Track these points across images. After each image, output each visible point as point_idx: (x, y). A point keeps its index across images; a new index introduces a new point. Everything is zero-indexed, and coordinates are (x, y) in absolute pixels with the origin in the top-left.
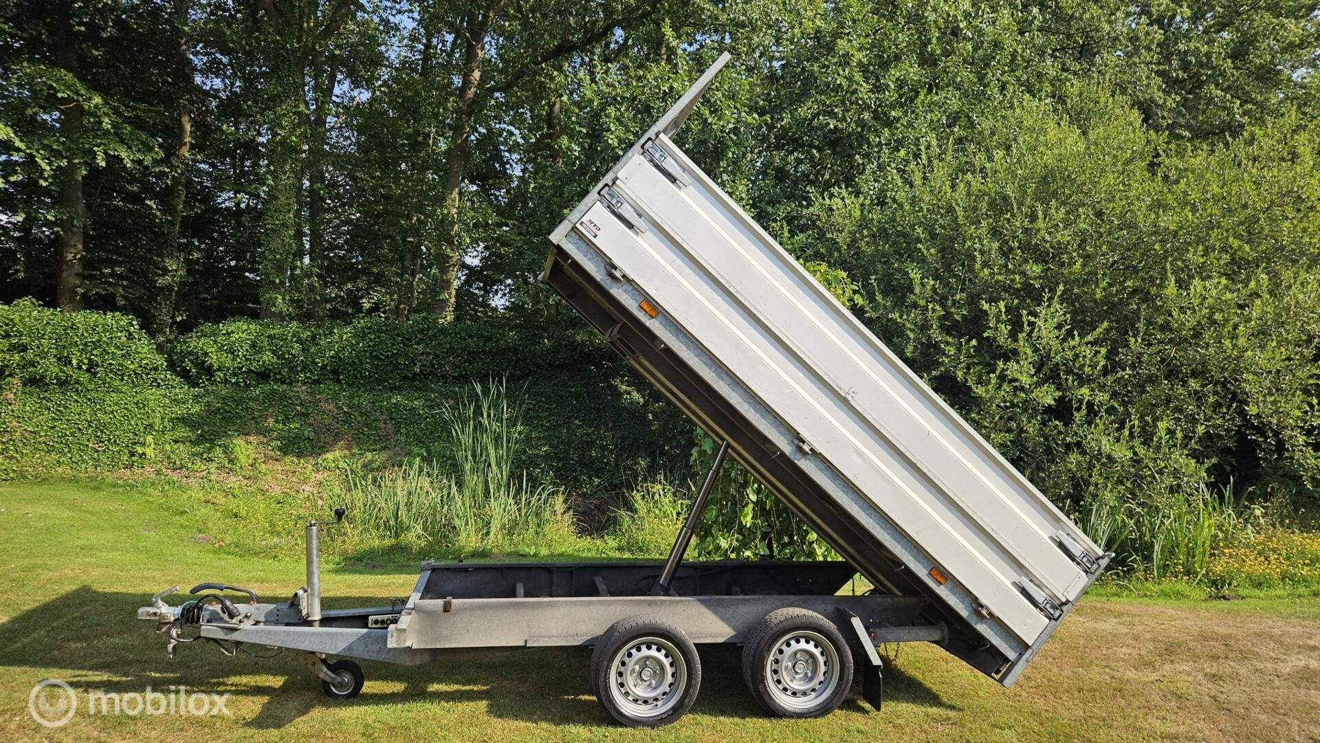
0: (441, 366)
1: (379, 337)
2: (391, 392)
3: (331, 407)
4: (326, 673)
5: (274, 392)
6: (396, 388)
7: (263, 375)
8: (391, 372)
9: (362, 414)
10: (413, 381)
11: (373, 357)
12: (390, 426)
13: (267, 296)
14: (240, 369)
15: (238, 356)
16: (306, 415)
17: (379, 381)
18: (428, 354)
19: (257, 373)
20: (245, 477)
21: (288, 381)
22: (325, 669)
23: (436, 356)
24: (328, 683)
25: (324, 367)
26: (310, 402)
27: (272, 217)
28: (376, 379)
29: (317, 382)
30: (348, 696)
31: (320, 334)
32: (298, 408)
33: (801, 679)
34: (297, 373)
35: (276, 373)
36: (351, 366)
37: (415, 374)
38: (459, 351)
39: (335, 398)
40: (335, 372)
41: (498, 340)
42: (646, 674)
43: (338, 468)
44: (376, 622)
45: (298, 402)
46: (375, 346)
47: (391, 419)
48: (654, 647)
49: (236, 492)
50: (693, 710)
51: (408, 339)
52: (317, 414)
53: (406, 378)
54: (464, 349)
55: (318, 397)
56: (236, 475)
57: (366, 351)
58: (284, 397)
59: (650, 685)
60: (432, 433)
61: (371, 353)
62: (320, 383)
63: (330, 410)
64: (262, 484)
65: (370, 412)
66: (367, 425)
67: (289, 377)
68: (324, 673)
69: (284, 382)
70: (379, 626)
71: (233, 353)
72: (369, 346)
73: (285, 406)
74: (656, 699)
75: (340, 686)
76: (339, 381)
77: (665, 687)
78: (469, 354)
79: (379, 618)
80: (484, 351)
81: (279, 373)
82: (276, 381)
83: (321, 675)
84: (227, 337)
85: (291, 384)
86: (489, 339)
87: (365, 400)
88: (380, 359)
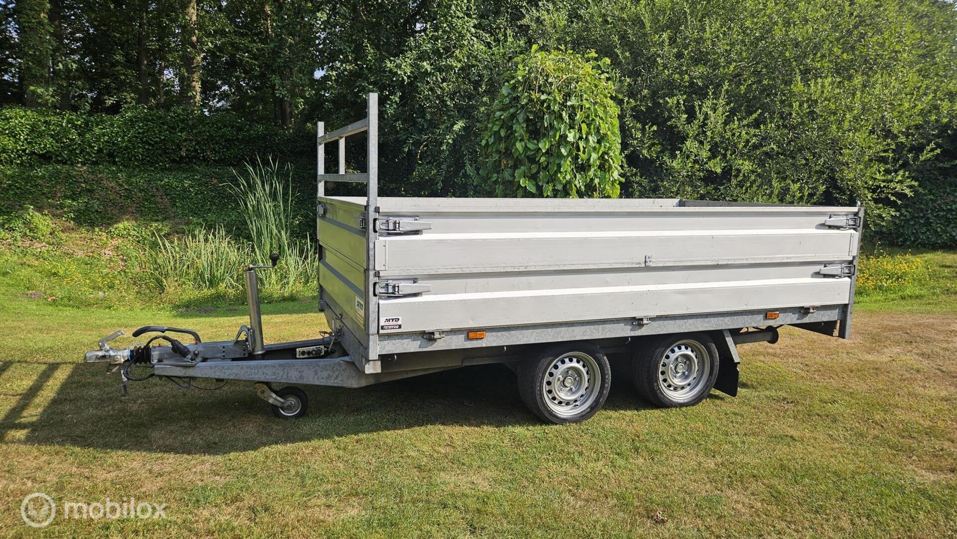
0: (203, 151)
1: (147, 125)
2: (163, 172)
3: (113, 184)
4: (275, 399)
5: (59, 172)
6: (166, 169)
7: (46, 158)
8: (161, 155)
9: (141, 191)
10: (180, 164)
11: (144, 143)
12: (166, 200)
13: (32, 88)
14: (24, 151)
15: (20, 139)
16: (90, 191)
17: (152, 164)
18: (191, 140)
19: (41, 156)
20: (48, 243)
21: (69, 162)
22: (274, 396)
23: (198, 143)
24: (277, 407)
25: (100, 151)
26: (93, 180)
27: (28, 15)
28: (148, 161)
29: (95, 163)
30: (296, 416)
31: (92, 122)
32: (83, 185)
33: (680, 377)
34: (76, 155)
35: (57, 156)
36: (125, 150)
37: (182, 157)
38: (218, 139)
39: (115, 178)
40: (111, 155)
41: (248, 131)
42: (568, 382)
43: (130, 235)
44: (303, 353)
45: (82, 180)
46: (144, 133)
47: (167, 195)
48: (575, 360)
49: (46, 255)
50: (605, 408)
51: (172, 128)
52: (101, 191)
53: (174, 161)
54: (222, 137)
55: (99, 176)
56: (41, 241)
57: (137, 137)
58: (69, 176)
59: (571, 389)
60: (202, 206)
61: (141, 139)
62: (99, 164)
63: (112, 187)
64: (65, 249)
65: (147, 189)
66: (147, 200)
67: (70, 159)
68: (273, 398)
69: (65, 163)
70: (306, 356)
71: (14, 137)
72: (139, 133)
73: (71, 183)
74: (576, 401)
75: (289, 408)
76: (115, 163)
77: (582, 391)
78: (226, 141)
79: (306, 349)
80: (238, 139)
81: (60, 155)
82: (58, 162)
83: (271, 401)
84: (6, 122)
85: (72, 164)
86: (240, 129)
87: (140, 180)
88: (149, 144)
